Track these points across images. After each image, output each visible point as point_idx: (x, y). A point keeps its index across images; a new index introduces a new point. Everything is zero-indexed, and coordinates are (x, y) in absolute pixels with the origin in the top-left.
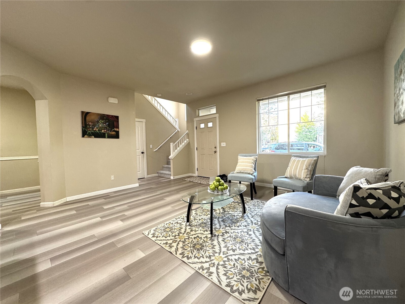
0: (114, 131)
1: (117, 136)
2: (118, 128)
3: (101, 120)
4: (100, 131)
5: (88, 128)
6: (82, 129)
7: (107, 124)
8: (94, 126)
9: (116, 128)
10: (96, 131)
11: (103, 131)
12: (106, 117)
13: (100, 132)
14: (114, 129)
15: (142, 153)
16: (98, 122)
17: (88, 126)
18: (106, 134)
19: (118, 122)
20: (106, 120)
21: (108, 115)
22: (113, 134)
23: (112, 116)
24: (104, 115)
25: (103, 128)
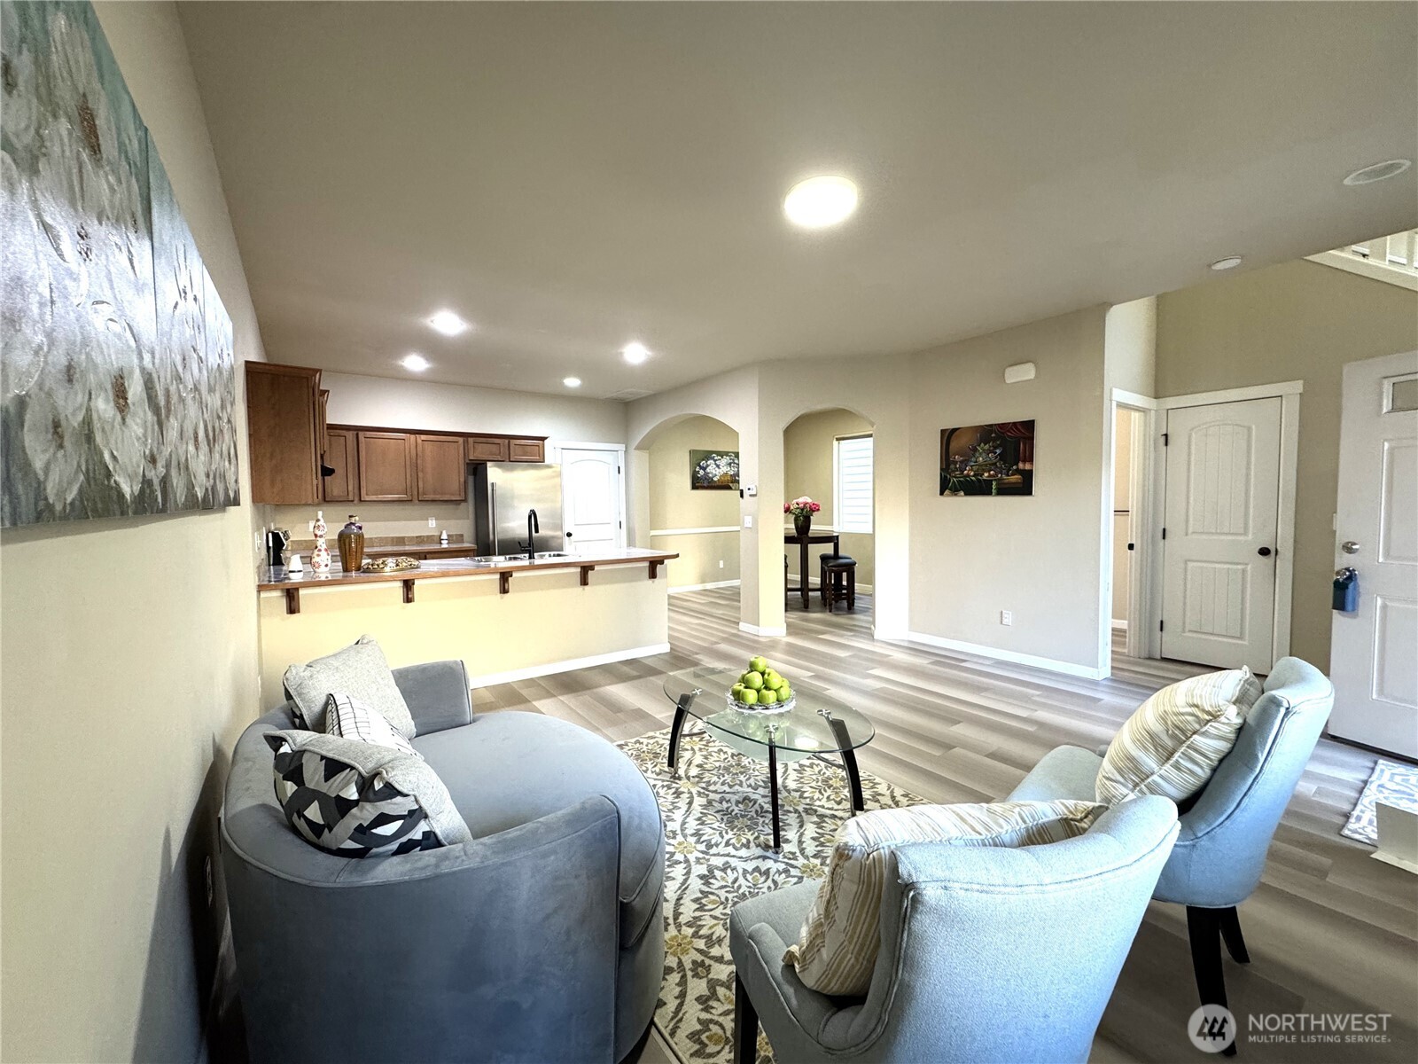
0: (1018, 471)
1: (1025, 488)
2: (1031, 460)
3: (982, 445)
4: (978, 475)
5: (954, 471)
6: (941, 474)
7: (998, 451)
8: (965, 463)
9: (1024, 461)
10: (968, 476)
11: (986, 474)
12: (995, 433)
13: (979, 480)
14: (1017, 464)
15: (1264, 552)
16: (975, 450)
17: (952, 466)
18: (994, 483)
19: (1032, 439)
20: (994, 440)
21: (1002, 426)
22: (1015, 481)
23: (1015, 424)
24: (991, 426)
25: (986, 465)
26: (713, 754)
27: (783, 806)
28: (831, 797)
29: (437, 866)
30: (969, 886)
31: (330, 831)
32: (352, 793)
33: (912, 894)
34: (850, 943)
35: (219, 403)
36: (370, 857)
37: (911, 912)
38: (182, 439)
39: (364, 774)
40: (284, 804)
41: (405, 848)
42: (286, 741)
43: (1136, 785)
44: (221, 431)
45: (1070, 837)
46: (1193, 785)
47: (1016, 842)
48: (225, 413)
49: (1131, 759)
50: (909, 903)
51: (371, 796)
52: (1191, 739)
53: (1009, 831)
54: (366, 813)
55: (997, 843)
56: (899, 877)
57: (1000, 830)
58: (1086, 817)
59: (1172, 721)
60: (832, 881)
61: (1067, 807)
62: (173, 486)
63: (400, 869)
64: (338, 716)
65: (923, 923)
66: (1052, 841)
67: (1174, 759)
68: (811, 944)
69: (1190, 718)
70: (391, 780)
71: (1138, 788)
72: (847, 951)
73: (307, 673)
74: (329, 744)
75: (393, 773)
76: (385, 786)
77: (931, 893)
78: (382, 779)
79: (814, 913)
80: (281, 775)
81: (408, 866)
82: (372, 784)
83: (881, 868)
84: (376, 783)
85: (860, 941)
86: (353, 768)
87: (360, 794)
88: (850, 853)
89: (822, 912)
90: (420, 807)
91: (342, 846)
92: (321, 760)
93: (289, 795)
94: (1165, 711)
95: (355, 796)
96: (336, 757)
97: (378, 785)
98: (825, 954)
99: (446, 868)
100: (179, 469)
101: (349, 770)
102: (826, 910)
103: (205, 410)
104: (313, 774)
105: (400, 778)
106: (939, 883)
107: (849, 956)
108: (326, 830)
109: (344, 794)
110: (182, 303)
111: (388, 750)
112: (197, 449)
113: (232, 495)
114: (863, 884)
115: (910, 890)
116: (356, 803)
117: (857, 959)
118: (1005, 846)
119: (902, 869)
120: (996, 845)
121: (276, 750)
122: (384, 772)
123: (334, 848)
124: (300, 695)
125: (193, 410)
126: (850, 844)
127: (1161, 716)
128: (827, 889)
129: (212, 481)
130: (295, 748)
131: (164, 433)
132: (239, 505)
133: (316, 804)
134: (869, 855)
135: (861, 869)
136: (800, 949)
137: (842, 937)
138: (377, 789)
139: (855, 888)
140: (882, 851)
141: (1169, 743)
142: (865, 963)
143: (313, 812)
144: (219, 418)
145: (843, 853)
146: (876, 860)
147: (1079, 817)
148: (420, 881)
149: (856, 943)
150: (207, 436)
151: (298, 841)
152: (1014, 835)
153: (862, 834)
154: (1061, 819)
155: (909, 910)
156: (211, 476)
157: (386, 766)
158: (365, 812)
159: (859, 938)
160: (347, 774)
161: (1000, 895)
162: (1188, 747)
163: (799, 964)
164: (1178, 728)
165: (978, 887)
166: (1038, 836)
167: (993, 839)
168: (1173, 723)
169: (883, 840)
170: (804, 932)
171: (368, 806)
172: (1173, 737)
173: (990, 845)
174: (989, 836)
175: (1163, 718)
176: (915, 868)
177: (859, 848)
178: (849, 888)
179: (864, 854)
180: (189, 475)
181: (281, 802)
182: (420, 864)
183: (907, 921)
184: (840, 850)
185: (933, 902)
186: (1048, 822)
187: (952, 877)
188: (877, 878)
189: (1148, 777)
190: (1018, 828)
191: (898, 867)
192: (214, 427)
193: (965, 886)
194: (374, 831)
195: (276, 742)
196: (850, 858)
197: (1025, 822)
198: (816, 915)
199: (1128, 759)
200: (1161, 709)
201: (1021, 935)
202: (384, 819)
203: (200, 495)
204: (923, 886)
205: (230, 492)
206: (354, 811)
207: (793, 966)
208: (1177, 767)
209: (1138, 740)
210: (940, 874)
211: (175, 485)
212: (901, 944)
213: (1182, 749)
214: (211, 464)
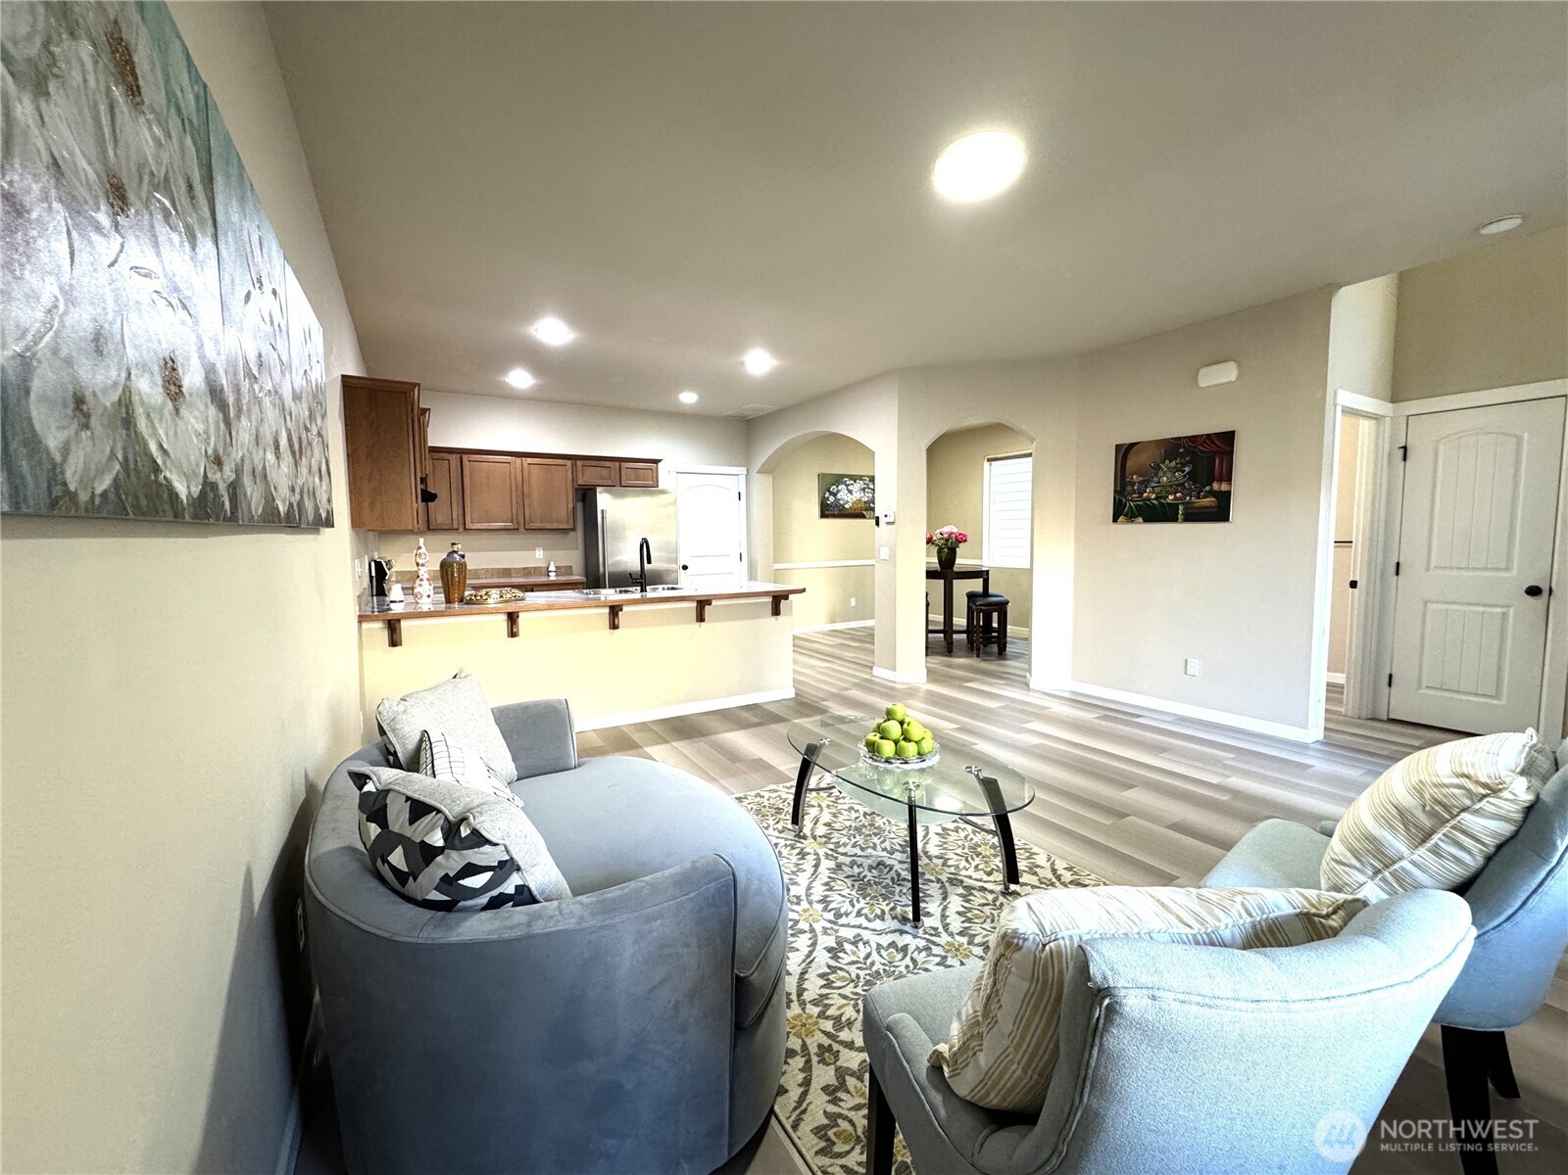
0: (1212, 493)
1: (1220, 512)
2: (1229, 480)
3: (1167, 462)
4: (1160, 498)
5: (1129, 494)
6: (1115, 498)
7: (1187, 469)
8: (1145, 483)
9: (1220, 481)
10: (1149, 499)
11: (1171, 497)
12: (1184, 447)
13: (1161, 504)
14: (1211, 485)
15: (1534, 591)
16: (1158, 468)
17: (1129, 488)
18: (1181, 508)
19: (1231, 453)
20: (1182, 456)
21: (1193, 439)
22: (1208, 504)
23: (1208, 435)
24: (1179, 439)
25: (1171, 486)
26: (842, 811)
27: (924, 874)
28: (980, 867)
29: (529, 924)
30: (1187, 998)
31: (415, 879)
32: (437, 839)
33: (1107, 1001)
34: (1017, 1049)
35: (307, 413)
36: (456, 911)
37: (1104, 1024)
38: (257, 444)
39: (451, 818)
40: (368, 847)
41: (496, 903)
42: (370, 779)
43: (1377, 872)
44: (310, 444)
45: (1313, 940)
46: (1458, 875)
47: (1239, 940)
48: (314, 425)
49: (1371, 839)
50: (1103, 1012)
51: (457, 842)
52: (1458, 818)
53: (1230, 925)
54: (452, 862)
55: (1214, 942)
56: (1089, 979)
57: (1218, 924)
58: (1335, 912)
59: (1430, 794)
60: (995, 974)
61: (1306, 899)
62: (245, 494)
63: (488, 927)
64: (432, 755)
65: (1119, 1039)
66: (1289, 943)
67: (1432, 842)
68: (964, 1047)
69: (1456, 791)
70: (478, 827)
71: (1380, 876)
72: (1012, 1062)
73: (401, 708)
74: (417, 785)
75: (481, 819)
76: (472, 833)
77: (1133, 1003)
78: (469, 825)
79: (968, 1007)
80: (365, 816)
81: (497, 924)
82: (458, 830)
83: (1060, 962)
84: (462, 828)
85: (1030, 1051)
86: (439, 811)
87: (445, 840)
88: (1021, 942)
89: (979, 1008)
90: (512, 858)
91: (427, 897)
92: (406, 801)
93: (373, 838)
94: (1421, 782)
95: (440, 843)
96: (422, 798)
97: (464, 832)
98: (983, 1059)
99: (538, 928)
100: (254, 476)
101: (434, 813)
102: (985, 1007)
103: (288, 417)
104: (398, 816)
105: (487, 825)
106: (1144, 991)
107: (1015, 1066)
108: (411, 878)
109: (428, 840)
110: (255, 293)
111: (477, 793)
112: (278, 458)
113: (324, 515)
114: (1037, 982)
115: (1106, 997)
116: (441, 850)
117: (1025, 1071)
118: (1226, 946)
119: (1094, 970)
120: (1212, 944)
121: (360, 789)
122: (471, 818)
123: (419, 898)
124: (394, 730)
125: (272, 414)
126: (1021, 931)
127: (1415, 788)
128: (987, 982)
129: (298, 497)
130: (380, 787)
131: (233, 433)
132: (333, 526)
133: (399, 850)
134: (1044, 946)
135: (1035, 962)
136: (950, 1050)
137: (1006, 1042)
138: (463, 835)
139: (1025, 985)
140: (1061, 942)
141: (1426, 822)
142: (1035, 1076)
143: (397, 858)
144: (307, 430)
145: (1010, 943)
146: (1054, 954)
147: (1324, 912)
148: (511, 941)
149: (1026, 1051)
150: (291, 446)
151: (382, 889)
152: (1236, 931)
153: (1036, 919)
154: (1301, 913)
155: (1102, 1021)
156: (297, 491)
157: (474, 810)
158: (451, 860)
159: (1028, 1046)
160: (434, 817)
161: (1229, 1013)
162: (1452, 827)
163: (948, 1066)
164: (1440, 803)
165: (1199, 999)
166: (1268, 936)
167: (1208, 935)
168: (1433, 797)
169: (1063, 928)
170: (955, 1029)
171: (454, 854)
172: (1433, 814)
173: (1205, 944)
174: (1203, 930)
175: (1418, 790)
176: (1112, 970)
177: (1031, 937)
178: (1017, 986)
179: (1038, 946)
180: (267, 485)
181: (364, 844)
182: (509, 923)
183: (1098, 1034)
184: (1007, 938)
185: (1136, 1014)
186: (1281, 916)
187: (1163, 984)
188: (1056, 975)
189: (1394, 862)
190: (1242, 922)
191: (1088, 967)
192: (300, 438)
193: (1181, 997)
194: (461, 882)
195: (360, 779)
196: (1021, 948)
197: (1250, 915)
198: (971, 1012)
199: (1367, 839)
200: (1415, 780)
201: (1255, 1064)
202: (471, 870)
203: (282, 509)
204: (1123, 993)
205: (321, 510)
206: (440, 858)
207: (942, 1068)
208: (1436, 851)
209: (1382, 817)
210: (1145, 979)
211: (249, 494)
212: (1088, 1062)
213: (1445, 830)
214: (297, 477)
